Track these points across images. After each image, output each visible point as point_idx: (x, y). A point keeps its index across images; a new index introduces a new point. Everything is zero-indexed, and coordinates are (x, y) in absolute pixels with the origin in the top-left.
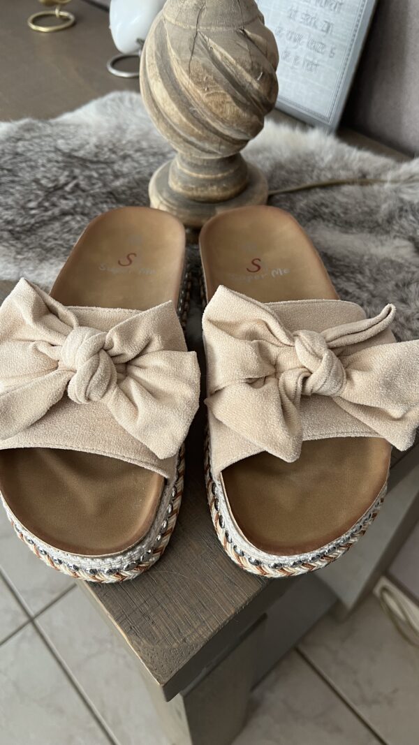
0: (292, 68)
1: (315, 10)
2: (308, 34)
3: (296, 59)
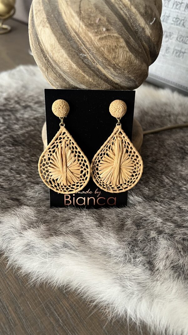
1: (184, 14)
2: (177, 31)
3: (167, 50)
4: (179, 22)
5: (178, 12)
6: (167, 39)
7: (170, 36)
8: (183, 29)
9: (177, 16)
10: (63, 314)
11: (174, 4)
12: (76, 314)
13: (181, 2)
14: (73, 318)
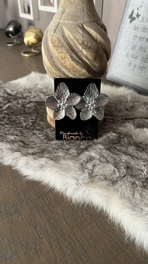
0: (133, 70)
1: (145, 44)
2: (141, 55)
3: (135, 66)
4: (142, 49)
5: (142, 44)
6: (135, 59)
7: (137, 58)
8: (145, 53)
9: (141, 45)
10: (49, 200)
11: (139, 39)
12: (56, 200)
13: (143, 37)
14: (54, 202)
